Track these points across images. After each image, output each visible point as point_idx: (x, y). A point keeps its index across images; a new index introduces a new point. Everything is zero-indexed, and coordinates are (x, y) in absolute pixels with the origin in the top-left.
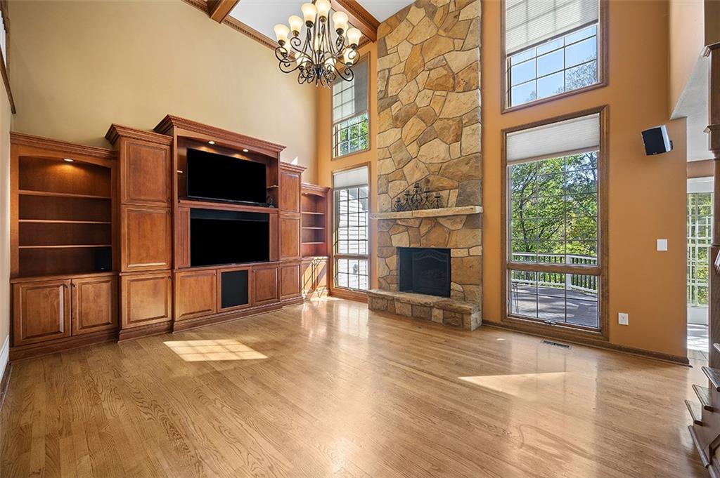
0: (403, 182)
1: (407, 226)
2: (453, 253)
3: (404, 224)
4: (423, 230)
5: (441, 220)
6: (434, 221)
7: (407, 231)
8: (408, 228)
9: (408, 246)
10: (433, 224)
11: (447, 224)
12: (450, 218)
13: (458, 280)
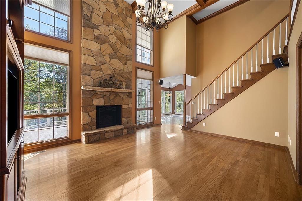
0: (101, 73)
1: (103, 95)
2: (124, 107)
3: (101, 94)
4: (112, 97)
5: (119, 94)
6: (116, 94)
7: (103, 97)
8: (103, 96)
9: (104, 105)
10: (116, 95)
11: (122, 96)
12: (123, 93)
13: (125, 116)
